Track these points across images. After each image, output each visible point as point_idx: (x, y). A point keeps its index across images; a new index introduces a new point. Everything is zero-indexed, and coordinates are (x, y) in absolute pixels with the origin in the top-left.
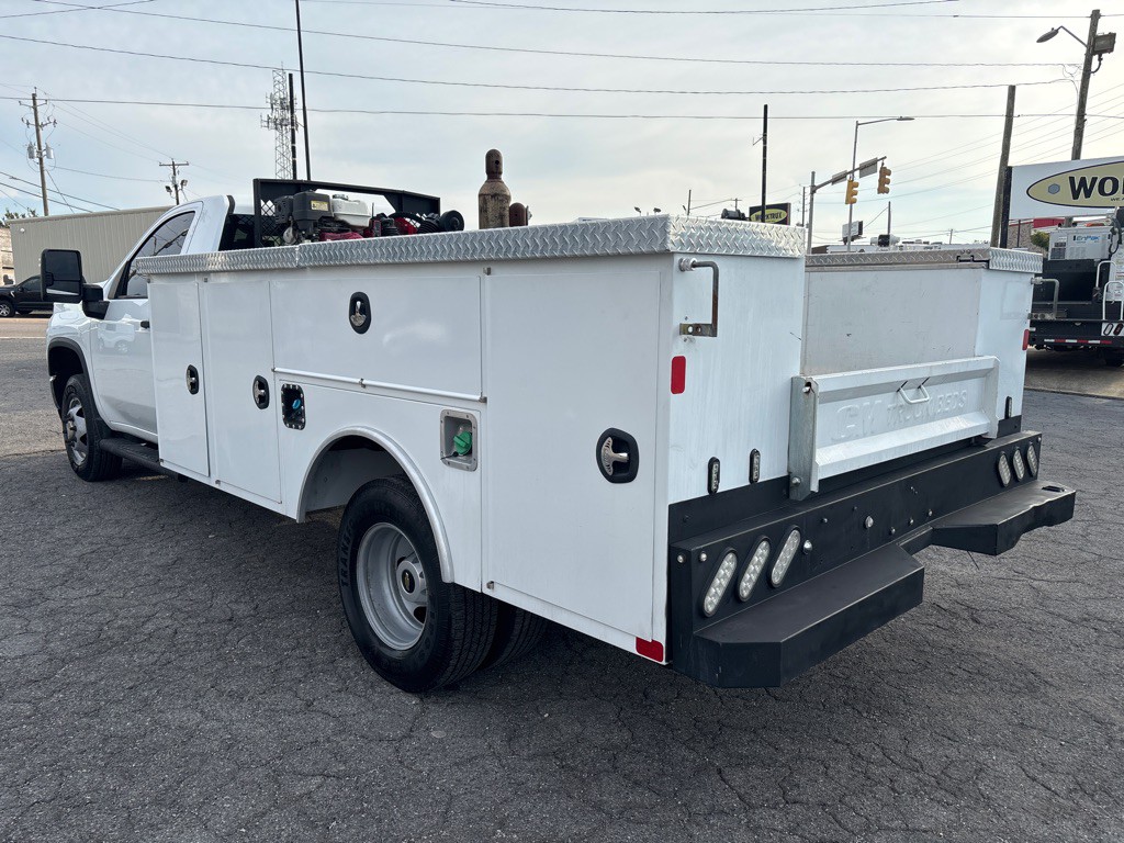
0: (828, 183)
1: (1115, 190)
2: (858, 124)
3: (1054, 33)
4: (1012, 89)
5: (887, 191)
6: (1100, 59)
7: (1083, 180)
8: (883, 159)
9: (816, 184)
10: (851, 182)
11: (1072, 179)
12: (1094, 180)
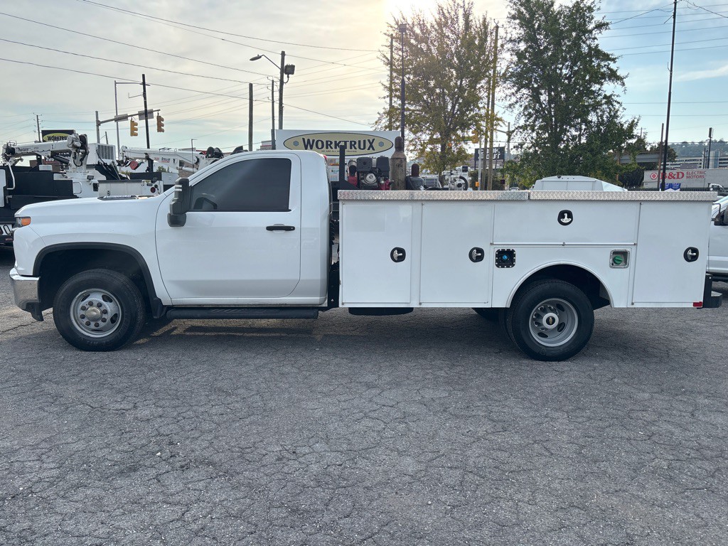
0: (112, 120)
1: (322, 147)
2: (116, 83)
3: (259, 57)
4: (251, 86)
5: (163, 131)
6: (288, 77)
7: (309, 140)
8: (158, 110)
9: (101, 120)
10: (132, 122)
11: (304, 139)
12: (313, 141)
